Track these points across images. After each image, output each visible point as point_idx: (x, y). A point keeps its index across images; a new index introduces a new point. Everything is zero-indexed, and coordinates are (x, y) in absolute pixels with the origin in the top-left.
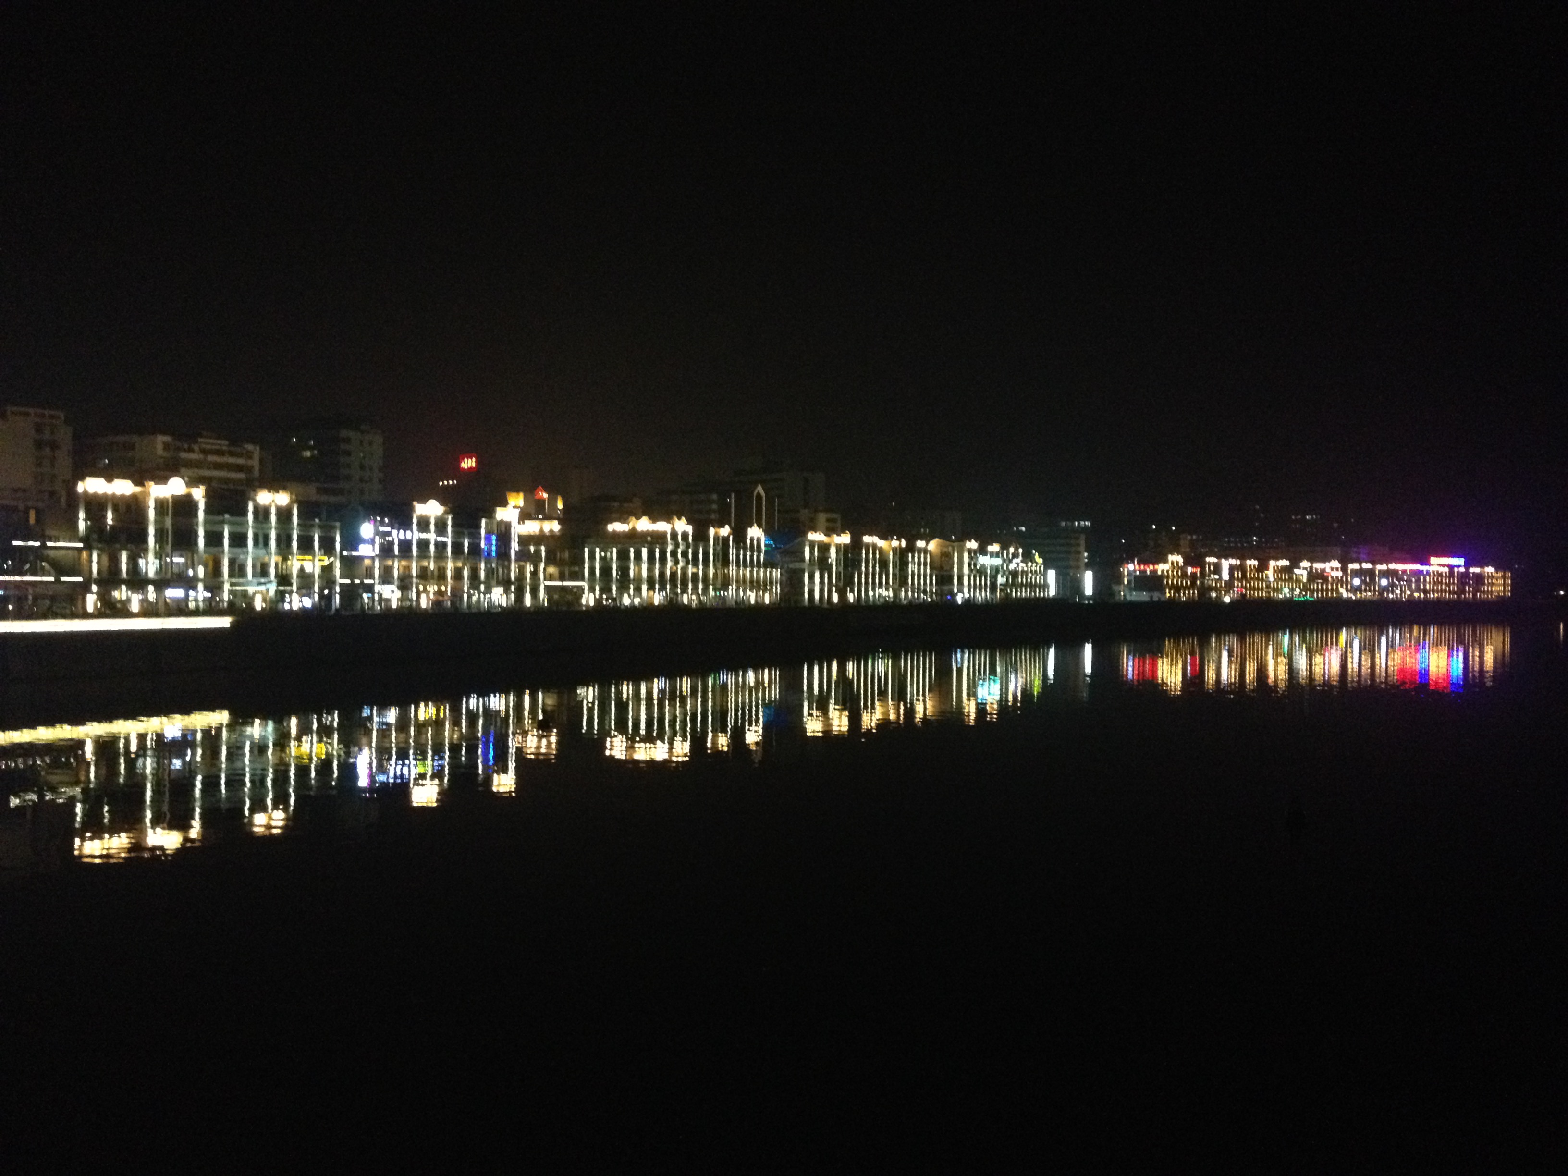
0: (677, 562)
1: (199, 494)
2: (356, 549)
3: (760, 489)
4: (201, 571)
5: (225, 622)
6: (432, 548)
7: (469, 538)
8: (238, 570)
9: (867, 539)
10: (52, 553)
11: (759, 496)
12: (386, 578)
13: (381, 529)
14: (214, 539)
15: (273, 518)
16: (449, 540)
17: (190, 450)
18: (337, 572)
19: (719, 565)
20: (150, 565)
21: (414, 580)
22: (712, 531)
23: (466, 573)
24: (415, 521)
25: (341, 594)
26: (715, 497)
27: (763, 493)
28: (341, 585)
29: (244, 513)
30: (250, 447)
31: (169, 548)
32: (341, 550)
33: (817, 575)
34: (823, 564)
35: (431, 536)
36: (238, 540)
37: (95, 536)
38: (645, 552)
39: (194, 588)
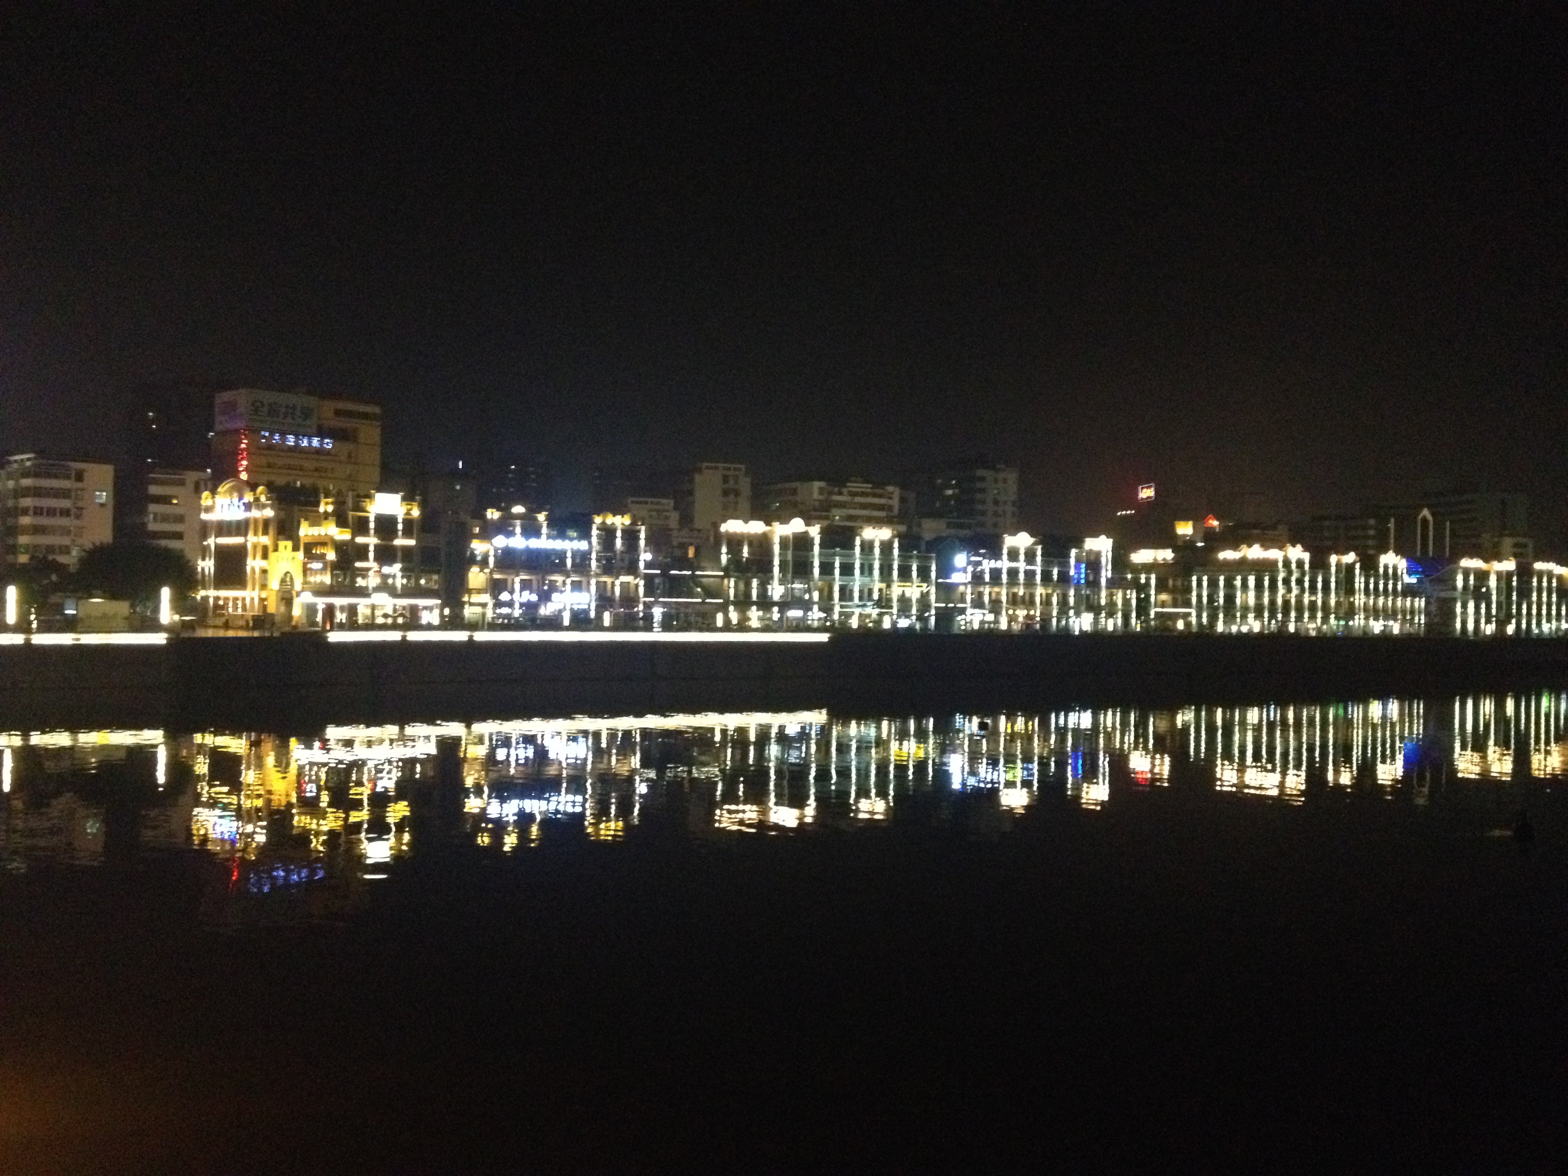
0: (1289, 590)
1: (815, 531)
2: (948, 577)
3: (1426, 512)
4: (816, 596)
5: (824, 637)
6: (1021, 576)
7: (1059, 567)
8: (846, 593)
9: (1539, 566)
11: (1425, 521)
12: (978, 603)
13: (973, 559)
14: (827, 569)
15: (877, 551)
16: (1038, 569)
17: (840, 493)
18: (933, 597)
19: (1342, 593)
20: (776, 591)
21: (1004, 604)
22: (1333, 559)
23: (1055, 599)
24: (1005, 551)
25: (936, 615)
26: (1372, 522)
27: (1430, 518)
28: (936, 608)
29: (852, 547)
31: (790, 576)
32: (937, 578)
33: (1471, 605)
34: (1479, 594)
35: (1021, 565)
36: (847, 570)
37: (732, 567)
38: (1252, 580)
39: (811, 609)
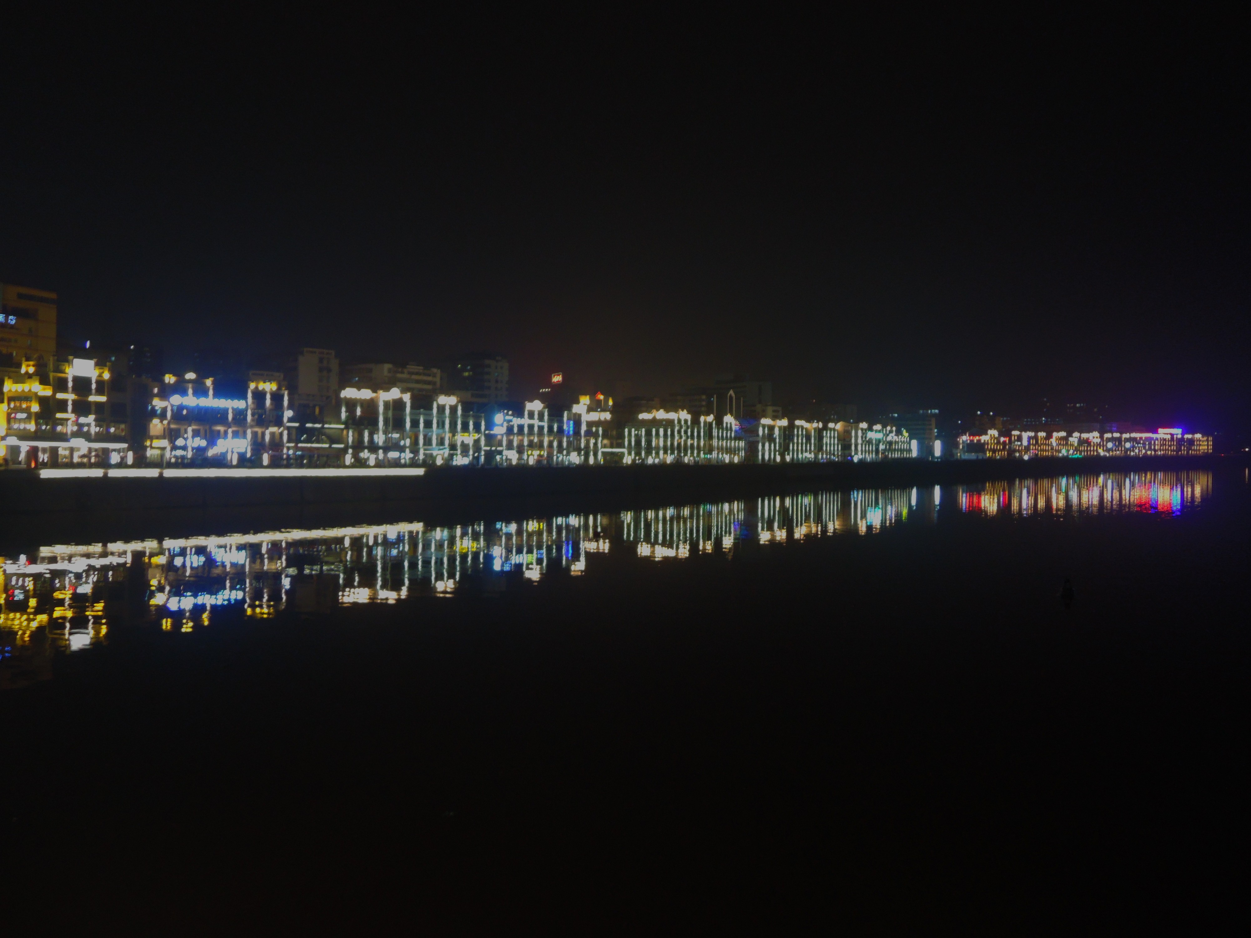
0: (681, 437)
1: (407, 398)
2: (492, 430)
3: (731, 392)
4: (408, 442)
5: (420, 472)
6: (536, 429)
7: (557, 423)
8: (428, 442)
9: (798, 423)
10: (327, 431)
11: (731, 397)
12: (510, 447)
13: (508, 418)
14: (415, 424)
15: (447, 411)
16: (545, 424)
17: (403, 373)
18: (483, 442)
19: (707, 439)
20: (380, 438)
21: (526, 448)
22: (702, 419)
23: (555, 444)
24: (526, 413)
25: (485, 455)
26: (704, 397)
27: (733, 395)
28: (485, 451)
29: (431, 409)
30: (435, 370)
31: (390, 428)
32: (485, 431)
33: (767, 445)
34: (770, 438)
35: (536, 422)
36: (428, 424)
37: (350, 422)
38: (661, 431)
39: (404, 452)
